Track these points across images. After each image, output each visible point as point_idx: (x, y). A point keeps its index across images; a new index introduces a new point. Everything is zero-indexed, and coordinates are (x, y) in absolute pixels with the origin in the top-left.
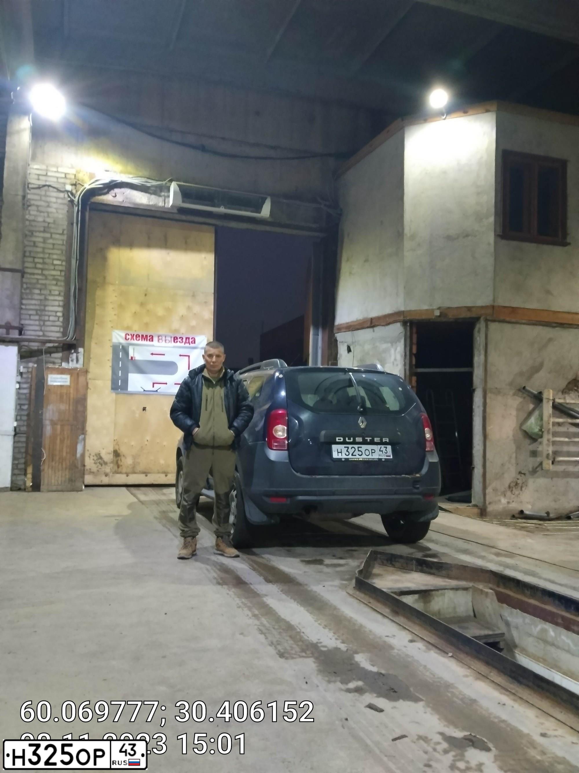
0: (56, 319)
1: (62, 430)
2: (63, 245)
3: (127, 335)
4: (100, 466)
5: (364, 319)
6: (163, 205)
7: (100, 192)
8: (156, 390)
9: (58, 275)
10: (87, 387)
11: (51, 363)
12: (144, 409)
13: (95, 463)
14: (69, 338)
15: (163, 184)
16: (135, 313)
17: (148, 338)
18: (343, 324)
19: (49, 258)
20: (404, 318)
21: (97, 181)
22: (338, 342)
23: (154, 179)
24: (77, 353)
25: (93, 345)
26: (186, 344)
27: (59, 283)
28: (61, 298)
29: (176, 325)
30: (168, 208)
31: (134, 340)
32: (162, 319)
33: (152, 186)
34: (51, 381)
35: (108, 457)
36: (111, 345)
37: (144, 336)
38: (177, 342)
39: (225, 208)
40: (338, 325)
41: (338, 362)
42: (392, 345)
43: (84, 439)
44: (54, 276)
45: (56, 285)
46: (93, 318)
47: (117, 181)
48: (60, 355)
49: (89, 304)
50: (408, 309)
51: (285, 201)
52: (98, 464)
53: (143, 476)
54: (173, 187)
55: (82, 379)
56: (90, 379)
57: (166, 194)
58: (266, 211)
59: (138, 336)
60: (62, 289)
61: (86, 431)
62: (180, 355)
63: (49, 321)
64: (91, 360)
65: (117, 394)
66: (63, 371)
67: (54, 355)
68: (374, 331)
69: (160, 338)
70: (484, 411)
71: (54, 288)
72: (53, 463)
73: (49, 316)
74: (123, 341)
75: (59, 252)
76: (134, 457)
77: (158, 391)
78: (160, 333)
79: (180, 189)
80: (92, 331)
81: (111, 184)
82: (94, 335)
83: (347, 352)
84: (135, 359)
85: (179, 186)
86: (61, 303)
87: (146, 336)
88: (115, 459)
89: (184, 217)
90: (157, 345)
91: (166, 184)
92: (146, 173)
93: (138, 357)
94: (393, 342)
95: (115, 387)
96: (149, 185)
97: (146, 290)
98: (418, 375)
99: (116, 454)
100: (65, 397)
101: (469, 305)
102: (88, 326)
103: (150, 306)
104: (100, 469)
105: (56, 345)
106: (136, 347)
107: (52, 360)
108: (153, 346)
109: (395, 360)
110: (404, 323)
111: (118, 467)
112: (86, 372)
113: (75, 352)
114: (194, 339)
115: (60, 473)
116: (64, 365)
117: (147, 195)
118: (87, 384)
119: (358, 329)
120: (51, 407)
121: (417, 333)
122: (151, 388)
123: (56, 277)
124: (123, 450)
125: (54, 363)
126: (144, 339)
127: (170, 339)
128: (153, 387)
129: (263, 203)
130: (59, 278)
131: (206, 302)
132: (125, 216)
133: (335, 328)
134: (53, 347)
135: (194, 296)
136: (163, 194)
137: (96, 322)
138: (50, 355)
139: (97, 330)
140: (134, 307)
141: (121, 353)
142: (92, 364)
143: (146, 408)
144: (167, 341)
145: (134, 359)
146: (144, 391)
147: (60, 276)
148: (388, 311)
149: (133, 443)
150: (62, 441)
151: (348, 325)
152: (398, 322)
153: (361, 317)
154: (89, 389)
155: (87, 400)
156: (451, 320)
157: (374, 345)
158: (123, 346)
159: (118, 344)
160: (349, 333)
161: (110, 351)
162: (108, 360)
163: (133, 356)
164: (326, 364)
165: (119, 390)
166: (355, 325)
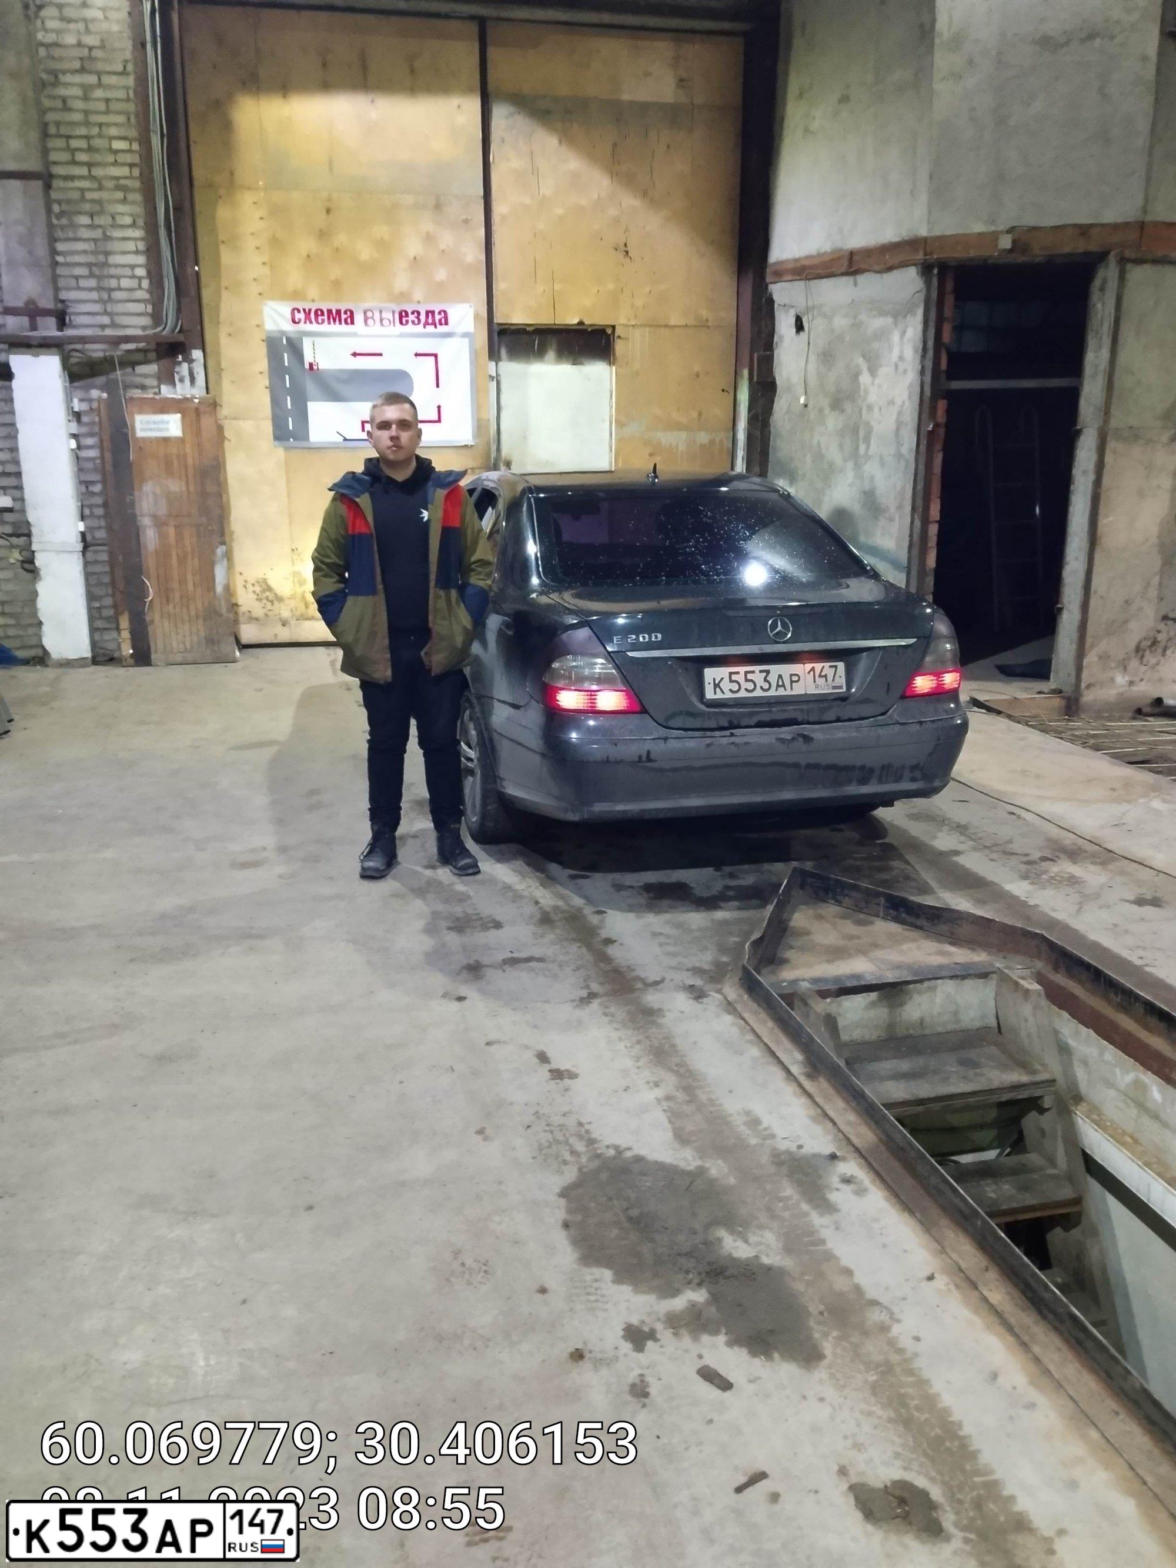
0: (134, 283)
1: (180, 537)
2: (128, 100)
3: (296, 312)
4: (269, 606)
5: (833, 252)
9: (125, 178)
10: (221, 437)
11: (137, 387)
13: (259, 600)
14: (167, 329)
16: (308, 256)
17: (343, 316)
18: (787, 261)
19: (100, 136)
20: (925, 255)
22: (776, 306)
24: (191, 361)
25: (224, 340)
26: (426, 327)
27: (131, 197)
28: (138, 233)
29: (401, 282)
31: (311, 322)
32: (369, 270)
34: (142, 430)
35: (283, 586)
36: (263, 336)
37: (334, 312)
38: (407, 322)
40: (775, 263)
41: (772, 356)
42: (896, 324)
43: (229, 556)
44: (117, 178)
45: (124, 201)
46: (217, 275)
48: (152, 368)
49: (203, 241)
50: (937, 232)
52: (265, 601)
55: (207, 422)
56: (226, 418)
59: (319, 313)
60: (139, 210)
61: (232, 533)
62: (417, 355)
63: (120, 289)
64: (223, 374)
65: (287, 449)
66: (165, 407)
67: (141, 369)
68: (855, 284)
69: (369, 314)
70: (1098, 482)
71: (121, 208)
72: (171, 607)
73: (119, 278)
74: (288, 327)
75: (121, 119)
78: (367, 305)
80: (218, 306)
82: (223, 315)
83: (794, 330)
84: (318, 368)
86: (141, 246)
87: (338, 312)
88: (298, 590)
90: (363, 334)
93: (324, 363)
94: (899, 314)
95: (281, 434)
97: (329, 199)
99: (299, 578)
100: (176, 462)
101: (1085, 219)
102: (206, 294)
103: (341, 239)
104: (270, 610)
105: (142, 345)
106: (318, 340)
107: (138, 380)
108: (355, 335)
109: (901, 358)
110: (926, 270)
111: (307, 605)
112: (214, 405)
113: (184, 360)
114: (445, 312)
115: (187, 627)
116: (166, 391)
118: (220, 429)
119: (820, 277)
120: (148, 487)
121: (956, 291)
123: (122, 182)
125: (143, 387)
126: (335, 321)
127: (390, 317)
130: (128, 183)
131: (466, 221)
133: (768, 270)
134: (138, 350)
135: (438, 207)
137: (224, 283)
138: (134, 370)
139: (228, 304)
140: (306, 245)
141: (286, 355)
142: (226, 385)
144: (386, 322)
145: (315, 368)
146: (345, 439)
147: (131, 177)
148: (890, 235)
150: (182, 560)
151: (799, 265)
152: (913, 265)
153: (827, 247)
154: (226, 442)
155: (225, 469)
156: (1038, 259)
157: (855, 317)
158: (288, 339)
159: (278, 335)
160: (801, 284)
161: (262, 351)
162: (261, 373)
163: (312, 361)
164: (746, 359)
165: (291, 440)
166: (814, 267)
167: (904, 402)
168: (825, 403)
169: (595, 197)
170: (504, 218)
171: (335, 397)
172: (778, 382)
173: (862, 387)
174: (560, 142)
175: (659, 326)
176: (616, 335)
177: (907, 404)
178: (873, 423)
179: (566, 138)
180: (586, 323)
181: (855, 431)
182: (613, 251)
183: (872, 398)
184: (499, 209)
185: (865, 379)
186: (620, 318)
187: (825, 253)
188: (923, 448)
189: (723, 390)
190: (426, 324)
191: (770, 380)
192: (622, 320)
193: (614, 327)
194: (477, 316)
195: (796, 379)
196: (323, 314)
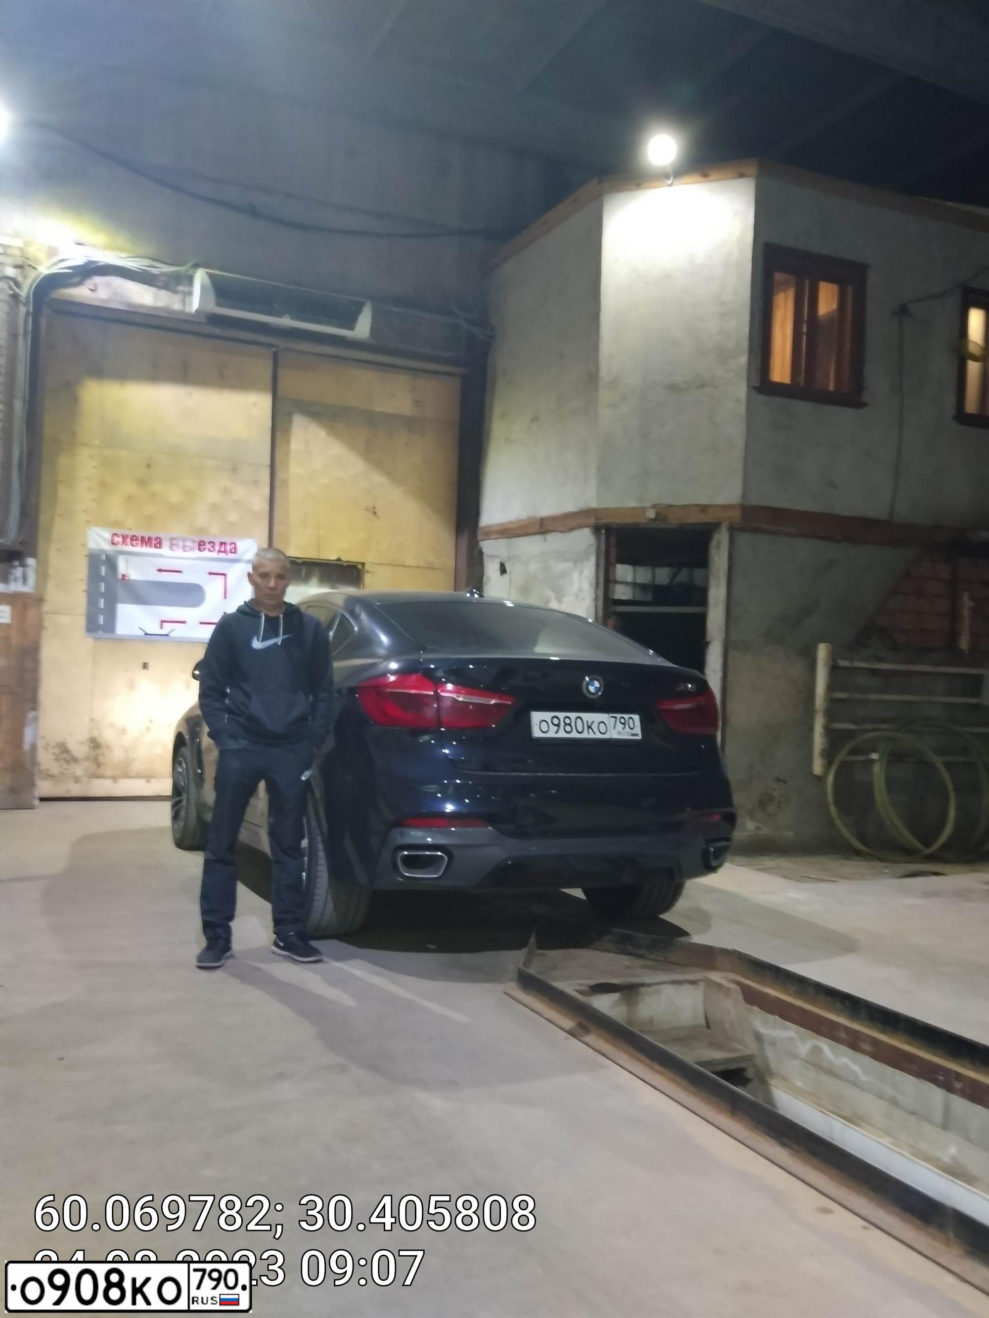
3: (115, 536)
4: (65, 766)
5: (529, 519)
6: (182, 308)
7: (68, 282)
8: (166, 634)
10: (40, 627)
12: (145, 666)
13: (57, 760)
14: (10, 540)
15: (180, 270)
16: (129, 497)
17: (154, 542)
18: (494, 525)
20: (597, 519)
21: (62, 261)
22: (485, 556)
23: (165, 261)
24: (24, 566)
25: (53, 553)
26: (220, 553)
29: (202, 519)
30: (191, 315)
31: (127, 544)
32: (177, 510)
33: (162, 274)
35: (80, 750)
36: (86, 553)
37: (146, 538)
38: (204, 550)
39: (292, 319)
40: (485, 527)
41: (483, 591)
42: (575, 566)
43: (36, 719)
46: (53, 505)
47: (98, 262)
49: (45, 479)
50: (604, 505)
51: (396, 310)
52: (62, 761)
53: (143, 781)
54: (200, 277)
55: (31, 613)
56: (47, 613)
57: (186, 289)
58: (363, 328)
61: (40, 703)
62: (210, 574)
64: (49, 579)
65: (97, 639)
69: (174, 542)
70: (724, 679)
74: (107, 547)
76: (128, 749)
77: (170, 634)
78: (173, 535)
79: (212, 283)
80: (51, 528)
81: (88, 268)
82: (55, 535)
83: (500, 573)
84: (129, 579)
85: (210, 276)
87: (150, 539)
88: (92, 754)
89: (217, 331)
90: (168, 555)
91: (187, 271)
92: (151, 251)
93: (134, 575)
94: (578, 560)
95: (92, 627)
96: (154, 271)
97: (150, 458)
98: (616, 616)
99: (94, 744)
101: (704, 501)
102: (43, 519)
103: (157, 487)
104: (66, 769)
106: (131, 558)
108: (161, 556)
109: (580, 590)
110: (597, 530)
111: (98, 766)
112: (41, 600)
113: (19, 565)
114: (235, 543)
117: (152, 289)
118: (41, 620)
119: (519, 536)
122: (157, 630)
124: (107, 737)
126: (146, 544)
127: (191, 545)
128: (161, 627)
129: (359, 312)
131: (255, 482)
132: (113, 326)
133: (479, 532)
136: (181, 288)
137: (58, 511)
139: (60, 527)
140: (129, 488)
141: (103, 567)
142: (52, 587)
143: (148, 664)
144: (187, 548)
145: (126, 578)
146: (146, 634)
148: (570, 507)
149: (124, 726)
151: (502, 527)
152: (588, 527)
153: (523, 516)
154: (44, 630)
155: (40, 651)
156: (673, 526)
157: (545, 563)
158: (107, 556)
159: (99, 552)
160: (503, 542)
161: (84, 563)
162: (81, 580)
163: (124, 573)
165: (100, 632)
166: (513, 529)
169: (352, 473)
170: (284, 482)
171: (141, 601)
174: (328, 434)
175: (399, 566)
176: (365, 569)
179: (332, 431)
180: (343, 559)
182: (366, 512)
184: (281, 476)
185: (554, 604)
186: (369, 557)
187: (522, 520)
192: (370, 560)
193: (363, 564)
196: (137, 539)
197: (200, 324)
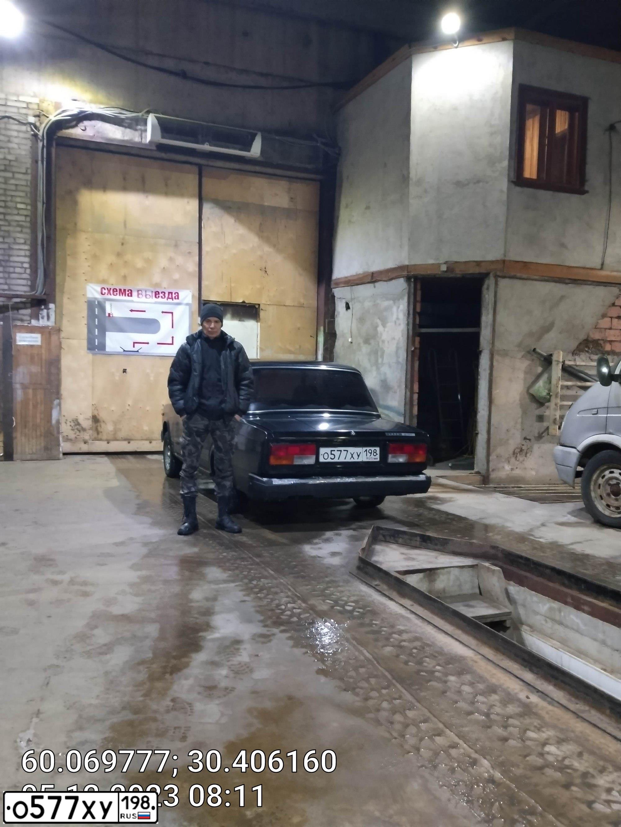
0: (23, 271)
1: (35, 394)
2: (27, 186)
3: (103, 289)
4: (78, 433)
5: (364, 273)
6: (140, 140)
7: (68, 125)
8: (136, 350)
9: (22, 221)
10: (60, 347)
11: (18, 320)
12: (125, 371)
13: (73, 430)
14: (38, 292)
15: (138, 116)
16: (111, 264)
17: (127, 293)
18: (341, 278)
19: (11, 201)
20: (408, 273)
21: (64, 111)
22: (336, 298)
23: (128, 109)
24: (48, 309)
25: (65, 300)
26: (168, 299)
27: (25, 230)
28: (27, 247)
29: (157, 278)
30: (146, 145)
31: (111, 295)
32: (141, 272)
33: (127, 118)
34: (20, 341)
35: (86, 423)
36: (86, 300)
37: (122, 290)
38: (159, 297)
39: (210, 145)
40: (335, 279)
41: (335, 321)
42: (394, 303)
43: (59, 404)
44: (18, 221)
45: (21, 232)
46: (64, 270)
47: (87, 111)
48: (28, 311)
49: (59, 254)
50: (413, 263)
51: (277, 138)
52: (76, 431)
53: (125, 443)
54: (151, 119)
55: (54, 338)
56: (63, 338)
57: (143, 128)
58: (256, 149)
59: (115, 290)
60: (28, 236)
61: (61, 395)
62: (163, 312)
63: (14, 273)
64: (64, 317)
65: (93, 354)
66: (33, 330)
67: (22, 311)
68: (375, 287)
69: (140, 292)
70: (491, 374)
71: (19, 235)
72: (27, 430)
73: (15, 268)
74: (98, 296)
75: (23, 194)
76: (115, 423)
77: (139, 351)
78: (139, 287)
79: (159, 123)
80: (64, 285)
81: (80, 115)
82: (66, 289)
83: (345, 309)
84: (113, 316)
85: (157, 118)
86: (28, 253)
87: (125, 290)
88: (94, 425)
89: (163, 155)
90: (136, 301)
91: (143, 115)
92: (120, 103)
93: (116, 314)
94: (396, 299)
95: (91, 347)
96: (122, 116)
97: (123, 239)
98: (420, 335)
99: (95, 419)
100: (36, 358)
101: (478, 259)
102: (58, 279)
103: (128, 257)
104: (78, 435)
105: (24, 300)
106: (113, 303)
107: (20, 317)
108: (132, 301)
109: (398, 319)
110: (408, 279)
111: (98, 433)
112: (59, 330)
113: (45, 308)
114: (178, 293)
115: (34, 441)
116: (34, 322)
117: (121, 129)
118: (60, 343)
119: (358, 284)
120: (20, 369)
121: (422, 289)
122: (132, 349)
123: (21, 223)
124: (103, 415)
125: (22, 320)
126: (122, 296)
127: (150, 294)
128: (134, 347)
129: (253, 140)
130: (24, 224)
131: (190, 253)
132: (97, 153)
133: (332, 283)
134: (21, 302)
135: (176, 246)
136: (139, 127)
137: (68, 274)
138: (18, 312)
139: (69, 284)
140: (110, 258)
141: (96, 309)
142: (65, 322)
143: (126, 369)
144: (148, 296)
145: (111, 316)
146: (124, 351)
147: (25, 221)
148: (391, 265)
149: (113, 408)
150: (35, 407)
151: (347, 279)
152: (401, 277)
153: (360, 271)
154: (62, 349)
155: (61, 362)
156: (458, 276)
157: (375, 302)
158: (98, 302)
159: (93, 300)
160: (348, 289)
161: (85, 307)
162: (83, 317)
163: (110, 313)
164: (322, 322)
165: (96, 350)
166: (354, 280)
167: (399, 338)
168: (361, 341)
169: (251, 245)
170: (207, 252)
171: (121, 330)
172: (337, 333)
173: (379, 332)
174: (235, 221)
175: (281, 305)
176: (260, 308)
177: (401, 338)
178: (385, 349)
179: (238, 219)
180: (246, 302)
181: (376, 353)
182: (260, 271)
183: (385, 337)
184: (205, 248)
185: (380, 329)
186: (262, 300)
187: (360, 274)
188: (410, 358)
189: (311, 336)
190: (168, 298)
191: (334, 332)
192: (264, 302)
193: (259, 305)
194: (193, 296)
195: (347, 331)
196: (117, 291)
197: (151, 150)
